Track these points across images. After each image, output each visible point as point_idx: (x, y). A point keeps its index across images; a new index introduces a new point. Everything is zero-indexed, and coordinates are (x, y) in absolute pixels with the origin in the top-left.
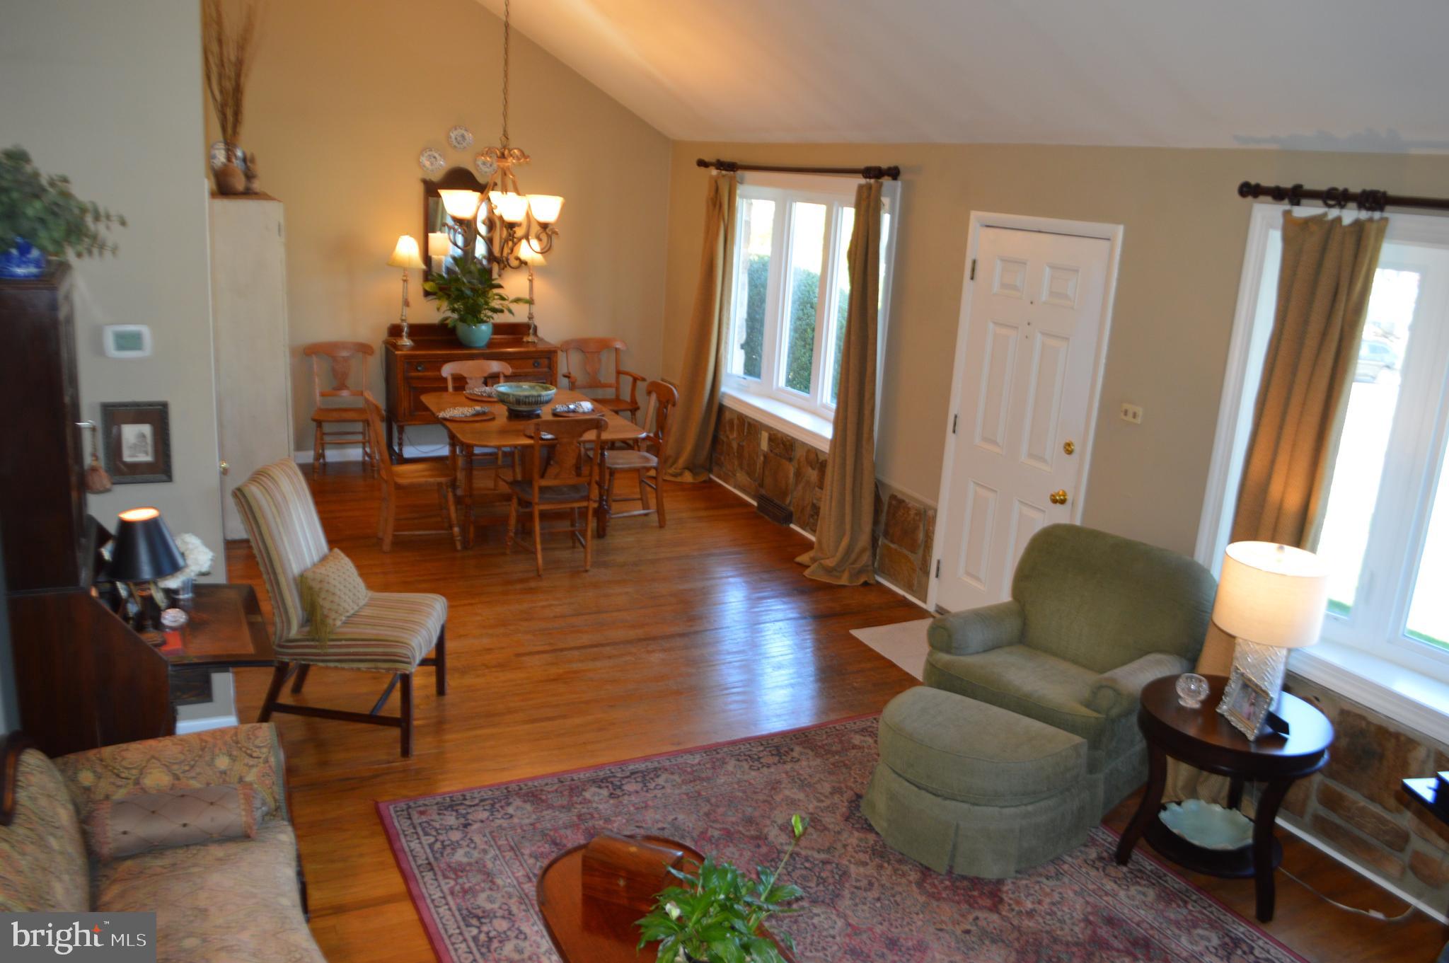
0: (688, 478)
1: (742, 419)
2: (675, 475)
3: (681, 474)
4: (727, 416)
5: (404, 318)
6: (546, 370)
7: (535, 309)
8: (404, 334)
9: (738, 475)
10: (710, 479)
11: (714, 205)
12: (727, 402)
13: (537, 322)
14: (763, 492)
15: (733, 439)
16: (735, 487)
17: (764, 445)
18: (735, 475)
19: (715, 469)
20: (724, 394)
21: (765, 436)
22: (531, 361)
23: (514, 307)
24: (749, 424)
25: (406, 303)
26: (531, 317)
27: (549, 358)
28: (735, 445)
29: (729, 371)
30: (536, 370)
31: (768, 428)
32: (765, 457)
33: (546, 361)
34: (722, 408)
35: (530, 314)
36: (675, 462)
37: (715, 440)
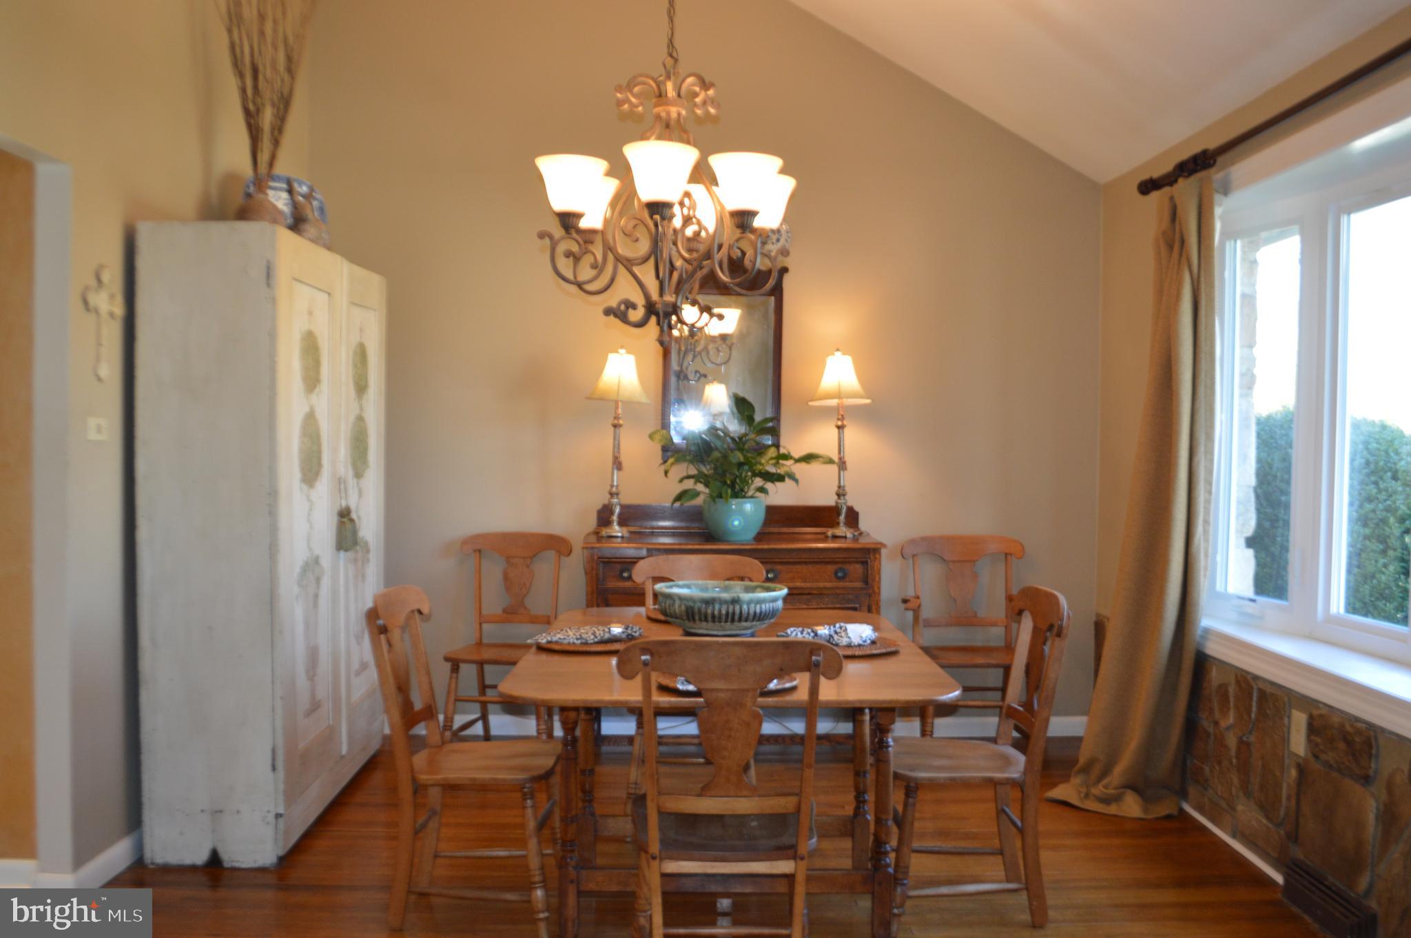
0: (1131, 807)
1: (1246, 682)
2: (1106, 800)
3: (1117, 799)
4: (1215, 676)
5: (614, 490)
6: (859, 584)
7: (849, 479)
8: (615, 518)
9: (1240, 808)
10: (1182, 811)
11: (1170, 247)
12: (1213, 649)
13: (851, 500)
14: (1298, 853)
15: (1228, 728)
16: (1234, 836)
17: (1298, 743)
18: (1234, 809)
19: (1192, 790)
20: (1207, 631)
21: (1299, 721)
22: (831, 568)
23: (799, 469)
24: (1263, 695)
25: (618, 464)
26: (841, 494)
27: (865, 563)
28: (1232, 741)
29: (1219, 587)
30: (841, 584)
31: (1307, 703)
32: (1302, 769)
33: (858, 568)
34: (1202, 662)
35: (839, 487)
36: (1106, 772)
37: (1191, 728)
